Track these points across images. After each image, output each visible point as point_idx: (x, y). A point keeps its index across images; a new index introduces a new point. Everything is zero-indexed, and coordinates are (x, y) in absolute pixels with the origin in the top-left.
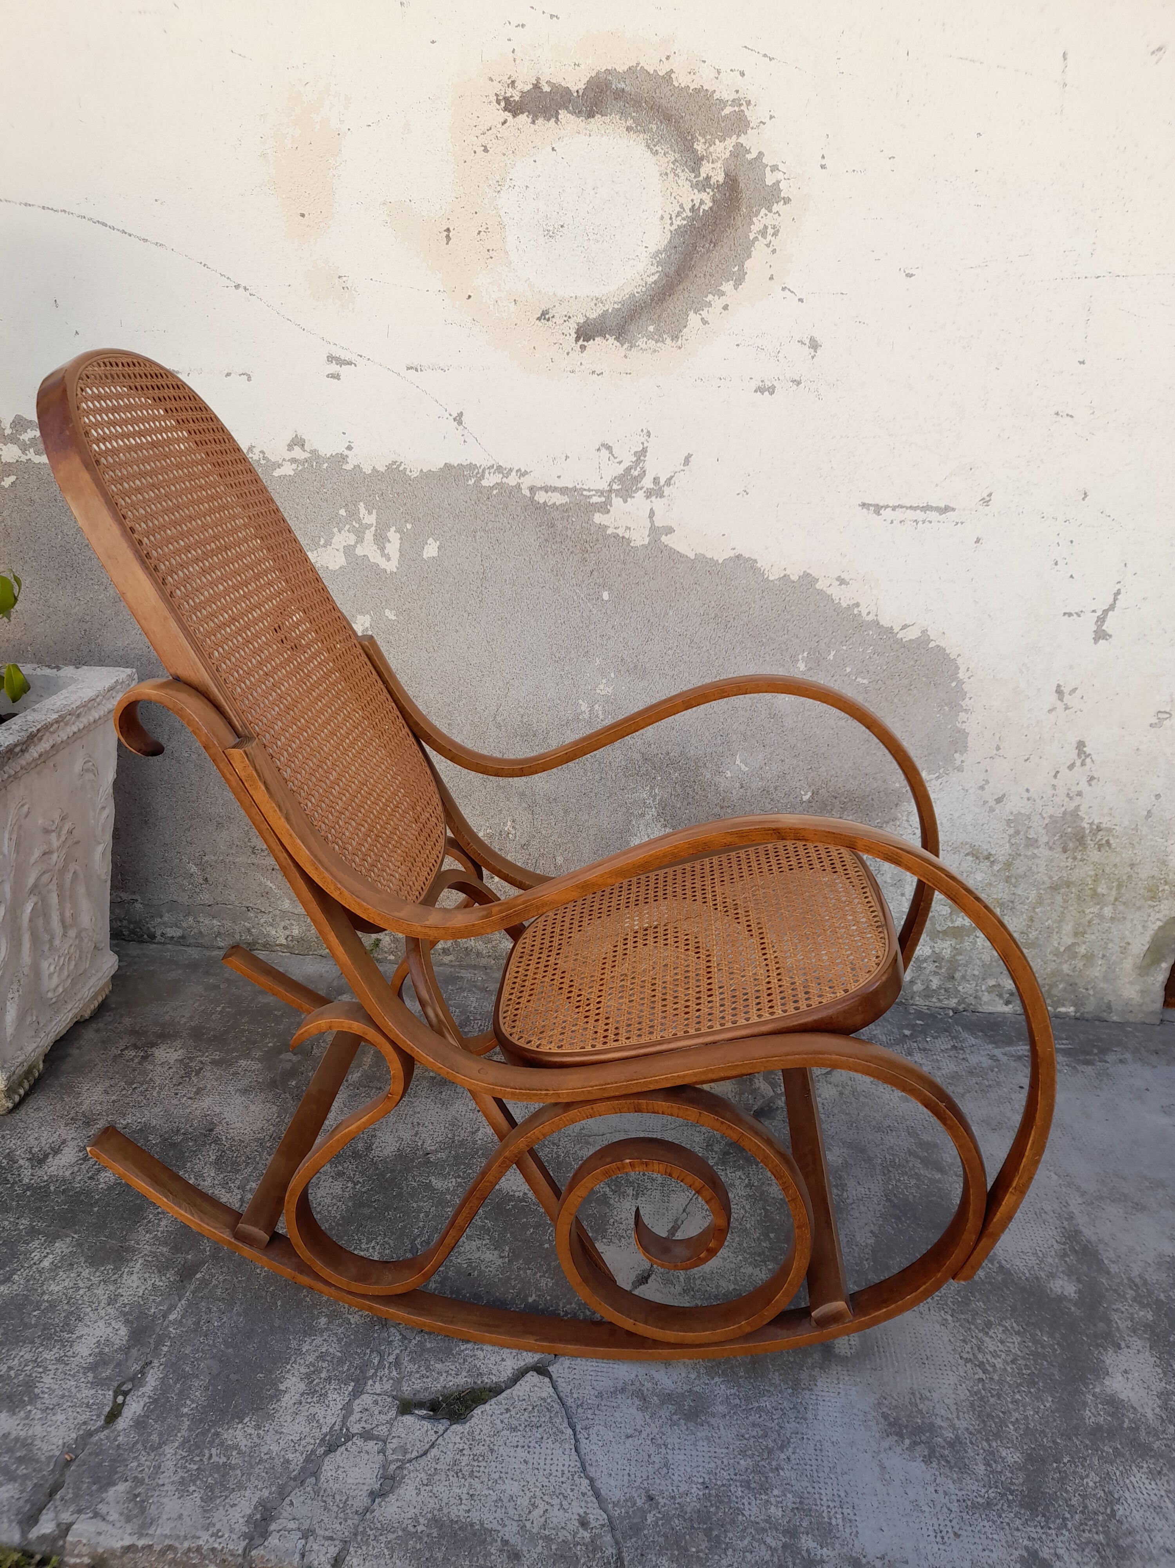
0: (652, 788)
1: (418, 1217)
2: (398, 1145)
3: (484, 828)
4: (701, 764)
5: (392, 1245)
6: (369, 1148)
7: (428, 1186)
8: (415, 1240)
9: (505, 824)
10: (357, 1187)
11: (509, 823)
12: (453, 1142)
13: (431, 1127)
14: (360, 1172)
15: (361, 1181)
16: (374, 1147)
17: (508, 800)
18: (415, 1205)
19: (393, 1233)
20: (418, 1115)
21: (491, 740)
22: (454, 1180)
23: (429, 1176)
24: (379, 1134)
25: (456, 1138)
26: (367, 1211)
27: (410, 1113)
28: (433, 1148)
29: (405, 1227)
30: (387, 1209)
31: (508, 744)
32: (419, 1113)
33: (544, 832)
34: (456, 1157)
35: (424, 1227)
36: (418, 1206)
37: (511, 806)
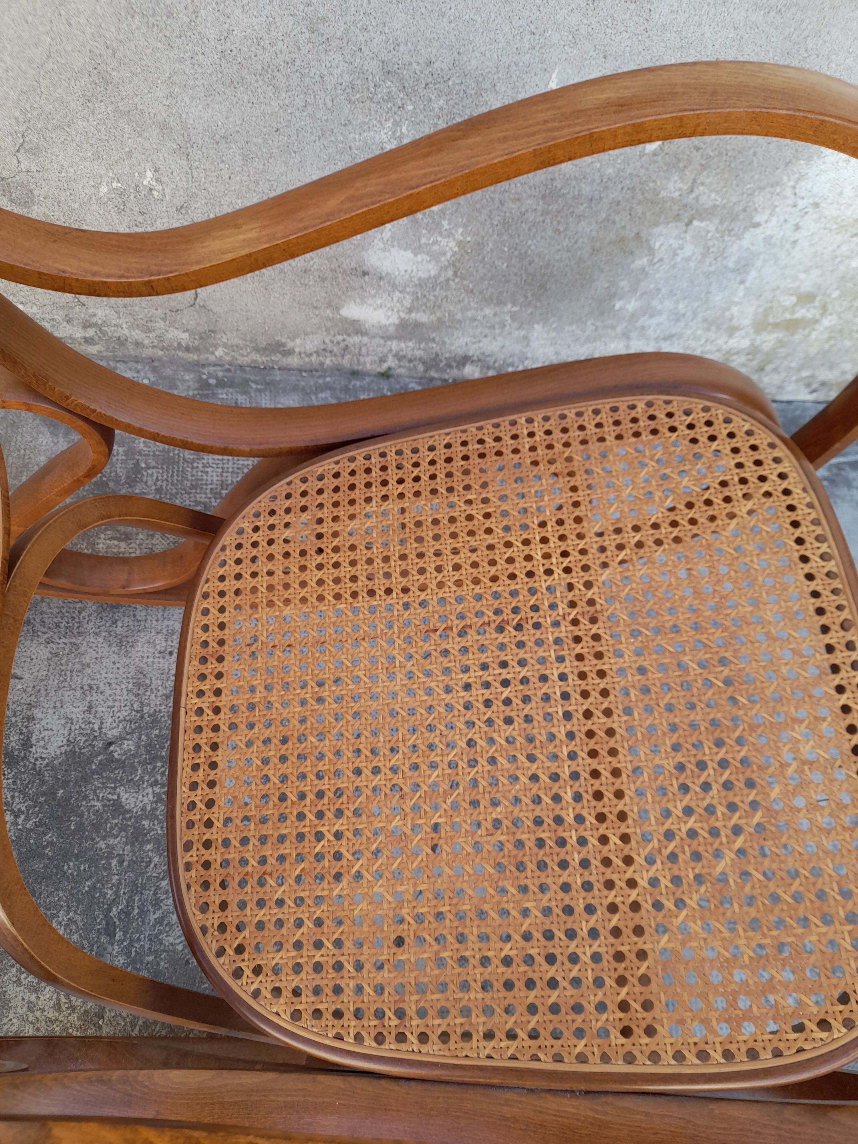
0: (396, 124)
1: (108, 868)
2: (66, 732)
3: (106, 179)
4: (486, 85)
5: (80, 924)
6: (27, 744)
7: (117, 807)
8: (109, 910)
9: (142, 175)
10: (20, 821)
11: (149, 174)
12: (142, 717)
13: (108, 692)
14: (20, 792)
15: (24, 809)
16: (33, 740)
17: (140, 135)
18: (102, 845)
19: (79, 902)
20: (88, 671)
21: (83, 21)
22: (150, 790)
23: (115, 788)
24: (38, 713)
25: (146, 709)
26: (38, 865)
27: (78, 666)
28: (115, 732)
29: (93, 888)
30: (66, 857)
31: (119, 30)
32: (88, 666)
33: (211, 189)
34: (150, 745)
35: (120, 884)
36: (108, 846)
37: (147, 145)
